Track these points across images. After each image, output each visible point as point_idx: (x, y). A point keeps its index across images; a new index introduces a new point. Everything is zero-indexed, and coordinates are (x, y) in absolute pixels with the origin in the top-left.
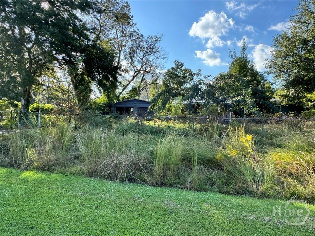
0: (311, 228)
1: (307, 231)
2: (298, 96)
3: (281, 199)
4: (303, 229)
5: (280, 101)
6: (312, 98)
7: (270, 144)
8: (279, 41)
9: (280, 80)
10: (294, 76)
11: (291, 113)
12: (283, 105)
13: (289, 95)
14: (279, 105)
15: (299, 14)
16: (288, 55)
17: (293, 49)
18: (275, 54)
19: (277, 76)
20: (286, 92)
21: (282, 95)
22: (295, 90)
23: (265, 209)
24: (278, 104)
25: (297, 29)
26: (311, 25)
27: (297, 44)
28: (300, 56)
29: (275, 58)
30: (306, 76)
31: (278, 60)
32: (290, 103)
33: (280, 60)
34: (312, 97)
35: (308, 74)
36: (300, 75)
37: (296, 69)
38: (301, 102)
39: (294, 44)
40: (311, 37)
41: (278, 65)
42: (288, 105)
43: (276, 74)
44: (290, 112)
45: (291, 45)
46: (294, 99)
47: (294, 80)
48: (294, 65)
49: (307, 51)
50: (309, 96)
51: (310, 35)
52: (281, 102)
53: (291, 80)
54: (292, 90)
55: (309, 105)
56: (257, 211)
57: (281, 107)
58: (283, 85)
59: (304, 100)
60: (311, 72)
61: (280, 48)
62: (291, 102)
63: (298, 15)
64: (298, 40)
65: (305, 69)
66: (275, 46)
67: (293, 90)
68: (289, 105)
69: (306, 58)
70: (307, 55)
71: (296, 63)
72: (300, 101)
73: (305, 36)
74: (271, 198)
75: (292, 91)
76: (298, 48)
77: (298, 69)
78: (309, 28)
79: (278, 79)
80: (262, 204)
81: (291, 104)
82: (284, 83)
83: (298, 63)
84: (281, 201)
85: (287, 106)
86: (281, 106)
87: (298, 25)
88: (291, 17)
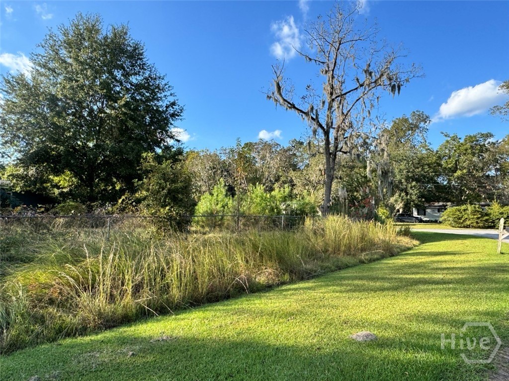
0: (94, 365)
1: (91, 372)
2: (41, 178)
3: (42, 343)
4: (86, 371)
5: (12, 184)
6: (60, 184)
7: (7, 259)
8: (13, 86)
9: (12, 150)
10: (36, 147)
11: (41, 207)
12: (16, 192)
13: (27, 175)
14: (9, 191)
15: (46, 55)
16: (27, 113)
17: (35, 105)
18: (5, 106)
19: (6, 142)
20: (21, 171)
21: (16, 175)
22: (37, 169)
23: (24, 367)
24: (7, 189)
25: (41, 76)
26: (61, 77)
27: (41, 99)
28: (45, 118)
29: (4, 112)
30: (53, 150)
31: (10, 116)
32: (28, 189)
33: (13, 116)
34: (60, 182)
35: (56, 147)
36: (45, 147)
37: (38, 137)
38: (45, 189)
39: (37, 98)
40: (62, 94)
41: (10, 125)
42: (24, 191)
43: (6, 139)
44: (39, 206)
45: (32, 97)
46: (35, 183)
47: (36, 154)
48: (36, 129)
49: (56, 114)
50: (56, 179)
51: (61, 92)
52: (13, 186)
53: (32, 153)
54: (32, 168)
55: (54, 193)
56: (12, 374)
57: (11, 194)
58: (18, 159)
59: (49, 184)
60: (61, 146)
61: (12, 97)
62: (30, 187)
63: (44, 57)
64: (43, 93)
65: (51, 139)
66: (6, 92)
67: (34, 169)
68: (27, 192)
69: (54, 124)
70: (55, 119)
71: (40, 128)
72: (44, 187)
73: (53, 91)
74: (26, 347)
75: (32, 170)
76: (42, 106)
77: (41, 137)
78: (59, 81)
79: (9, 147)
80: (15, 361)
81: (30, 190)
82: (19, 156)
83: (42, 128)
84: (43, 346)
85: (23, 193)
86: (13, 192)
87: (43, 70)
88: (33, 55)
